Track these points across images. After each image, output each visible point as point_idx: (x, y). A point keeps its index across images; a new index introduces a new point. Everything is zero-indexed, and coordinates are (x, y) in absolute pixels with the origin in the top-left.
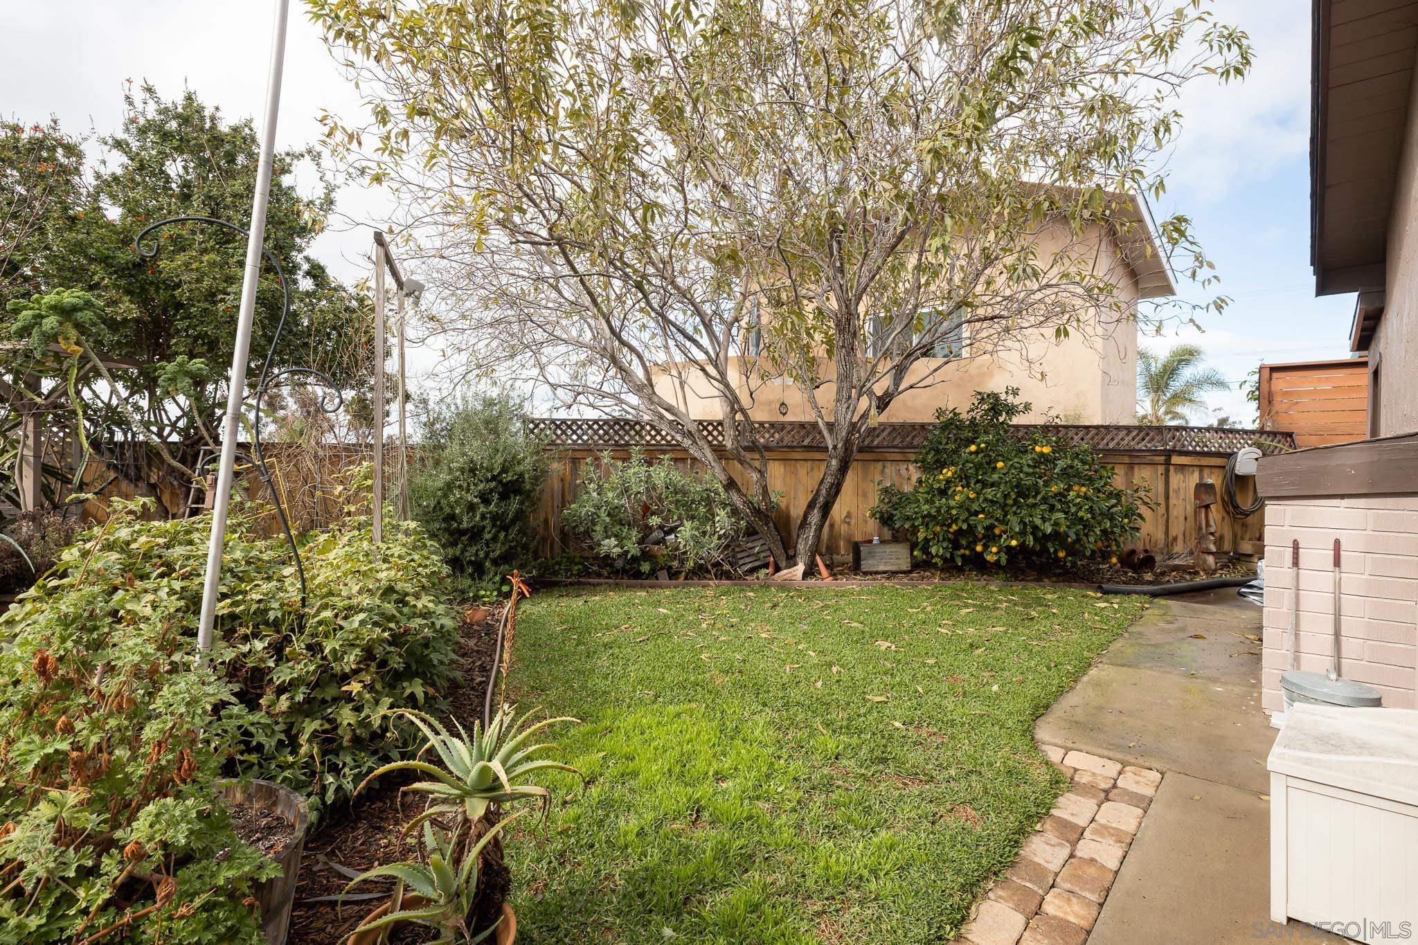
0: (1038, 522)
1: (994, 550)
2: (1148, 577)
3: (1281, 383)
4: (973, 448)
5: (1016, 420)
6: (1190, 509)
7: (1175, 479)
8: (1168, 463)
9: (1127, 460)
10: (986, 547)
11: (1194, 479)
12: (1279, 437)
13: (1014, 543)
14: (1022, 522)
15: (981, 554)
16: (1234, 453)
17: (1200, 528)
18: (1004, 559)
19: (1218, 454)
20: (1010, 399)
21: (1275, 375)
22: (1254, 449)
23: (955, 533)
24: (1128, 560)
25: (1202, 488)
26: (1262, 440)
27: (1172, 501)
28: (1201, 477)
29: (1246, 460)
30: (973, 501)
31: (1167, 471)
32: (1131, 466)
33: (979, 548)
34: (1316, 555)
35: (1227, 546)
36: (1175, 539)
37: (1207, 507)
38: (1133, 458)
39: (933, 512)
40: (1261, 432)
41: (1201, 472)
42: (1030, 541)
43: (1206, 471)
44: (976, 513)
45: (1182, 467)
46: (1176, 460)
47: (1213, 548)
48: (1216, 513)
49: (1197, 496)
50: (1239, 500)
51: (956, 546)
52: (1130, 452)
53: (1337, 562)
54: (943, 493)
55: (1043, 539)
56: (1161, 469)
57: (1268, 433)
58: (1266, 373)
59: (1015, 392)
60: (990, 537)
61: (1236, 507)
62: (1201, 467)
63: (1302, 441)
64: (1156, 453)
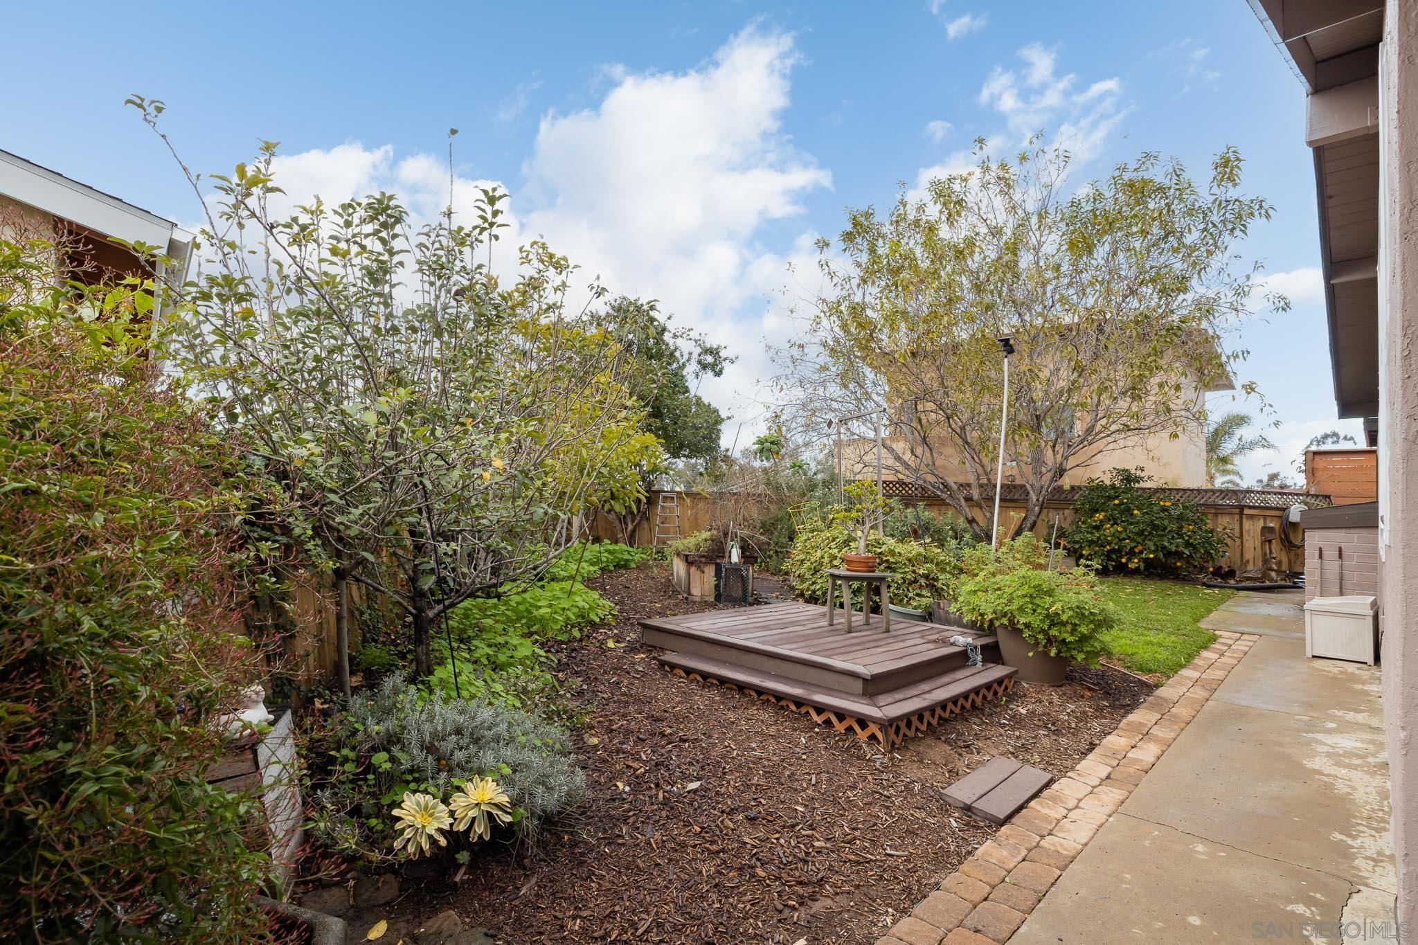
0: (1166, 544)
1: (1136, 561)
2: (1232, 582)
3: (1320, 463)
4: (1117, 502)
5: (1142, 485)
6: (1258, 543)
7: (1247, 524)
8: (1241, 513)
9: (1213, 511)
10: (1129, 560)
11: (1261, 523)
12: (1321, 498)
13: (1151, 556)
14: (1155, 544)
15: (1126, 564)
16: (1288, 508)
17: (1265, 554)
18: (1142, 566)
19: (1277, 509)
20: (1139, 473)
21: (1317, 458)
22: (1302, 505)
23: (1108, 551)
24: (1218, 572)
25: (1265, 530)
26: (1308, 500)
27: (1246, 537)
28: (1265, 523)
29: (1295, 512)
30: (1121, 532)
31: (1241, 519)
32: (1216, 515)
33: (1124, 560)
34: (1330, 553)
35: (1284, 567)
36: (1248, 561)
37: (1270, 541)
38: (1218, 510)
39: (1095, 539)
40: (1308, 494)
41: (1265, 519)
42: (1161, 555)
43: (1268, 520)
44: (1124, 539)
45: (1251, 517)
46: (1247, 511)
47: (1275, 567)
48: (1276, 546)
49: (1262, 535)
50: (1292, 538)
51: (1110, 559)
52: (1215, 506)
53: (1340, 556)
54: (1097, 528)
55: (1169, 554)
56: (1237, 517)
57: (1313, 496)
58: (1311, 456)
59: (1142, 469)
60: (1131, 553)
61: (1290, 542)
62: (1265, 517)
63: (1336, 502)
64: (1233, 506)
